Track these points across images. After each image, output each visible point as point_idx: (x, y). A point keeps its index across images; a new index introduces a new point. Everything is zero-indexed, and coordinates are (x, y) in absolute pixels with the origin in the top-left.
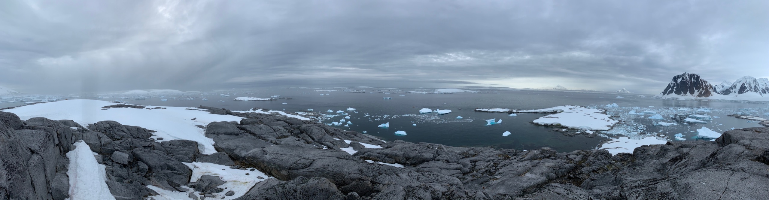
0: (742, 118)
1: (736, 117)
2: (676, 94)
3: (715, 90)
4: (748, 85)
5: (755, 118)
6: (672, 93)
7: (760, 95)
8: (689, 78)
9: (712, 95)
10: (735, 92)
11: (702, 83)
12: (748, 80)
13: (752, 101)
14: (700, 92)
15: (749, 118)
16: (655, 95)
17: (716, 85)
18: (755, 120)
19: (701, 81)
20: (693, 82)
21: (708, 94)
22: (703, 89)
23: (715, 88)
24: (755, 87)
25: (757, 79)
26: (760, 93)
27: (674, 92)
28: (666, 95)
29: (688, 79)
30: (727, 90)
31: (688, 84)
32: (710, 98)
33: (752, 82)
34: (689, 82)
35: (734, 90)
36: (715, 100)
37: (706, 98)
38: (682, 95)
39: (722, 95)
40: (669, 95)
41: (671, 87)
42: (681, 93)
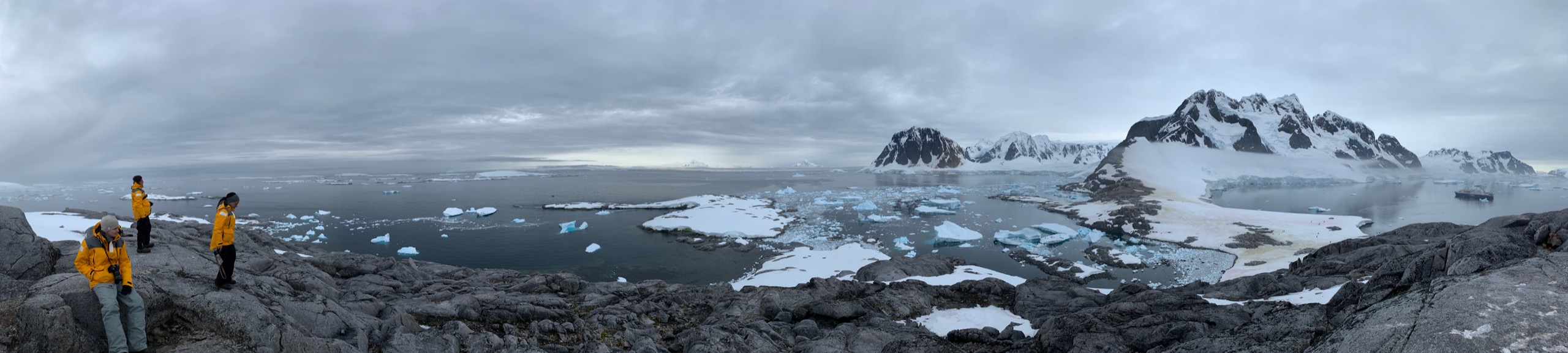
0: (1013, 201)
1: (1002, 199)
2: (899, 163)
3: (967, 156)
4: (1020, 146)
5: (1032, 199)
6: (892, 162)
7: (1038, 161)
8: (920, 135)
9: (962, 164)
10: (999, 157)
11: (945, 145)
12: (1019, 139)
13: (1026, 171)
14: (941, 158)
15: (1024, 200)
16: (862, 167)
17: (969, 146)
18: (1032, 202)
19: (943, 141)
20: (929, 141)
21: (956, 163)
22: (946, 154)
23: (967, 152)
24: (1031, 149)
25: (1033, 136)
26: (1038, 158)
27: (894, 161)
28: (882, 165)
29: (919, 137)
30: (987, 154)
31: (919, 146)
32: (959, 168)
33: (1025, 142)
34: (920, 143)
35: (997, 153)
36: (967, 172)
37: (953, 169)
38: (910, 166)
39: (979, 163)
40: (886, 166)
41: (889, 151)
42: (907, 163)
